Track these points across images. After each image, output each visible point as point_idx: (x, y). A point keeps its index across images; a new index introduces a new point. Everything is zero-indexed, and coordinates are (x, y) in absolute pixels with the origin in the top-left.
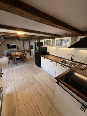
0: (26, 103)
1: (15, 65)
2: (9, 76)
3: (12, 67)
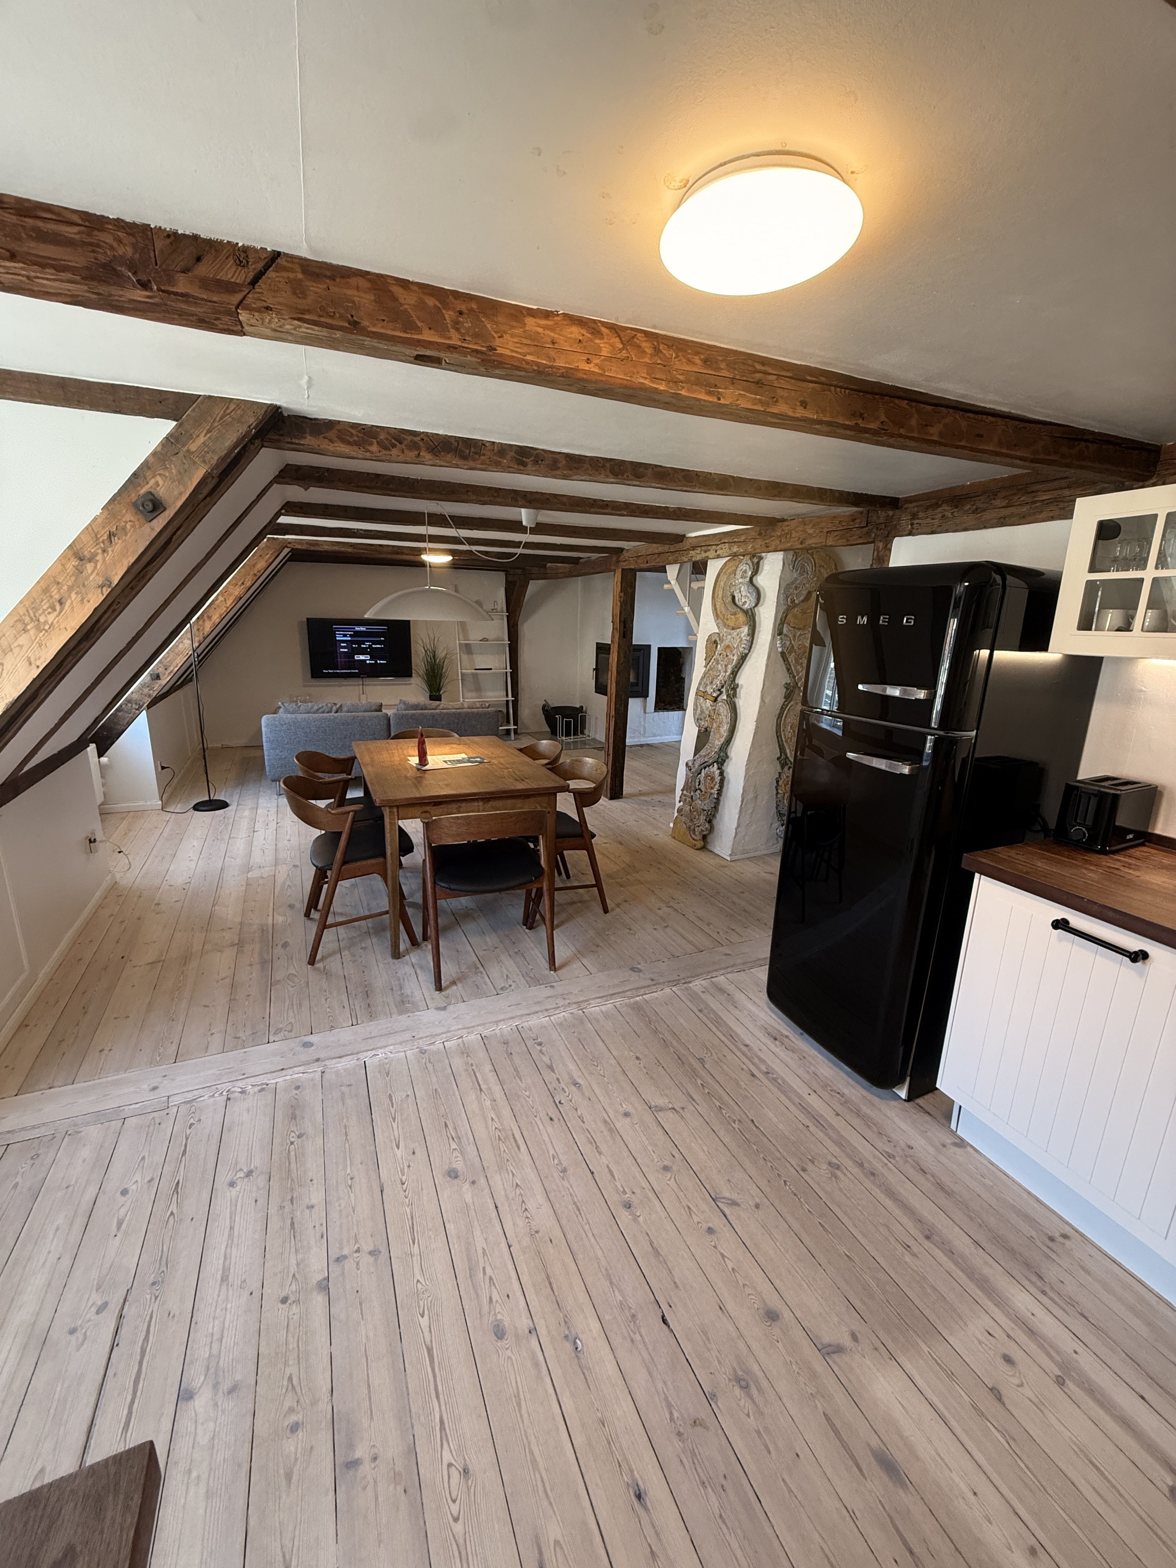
3: (367, 1002)
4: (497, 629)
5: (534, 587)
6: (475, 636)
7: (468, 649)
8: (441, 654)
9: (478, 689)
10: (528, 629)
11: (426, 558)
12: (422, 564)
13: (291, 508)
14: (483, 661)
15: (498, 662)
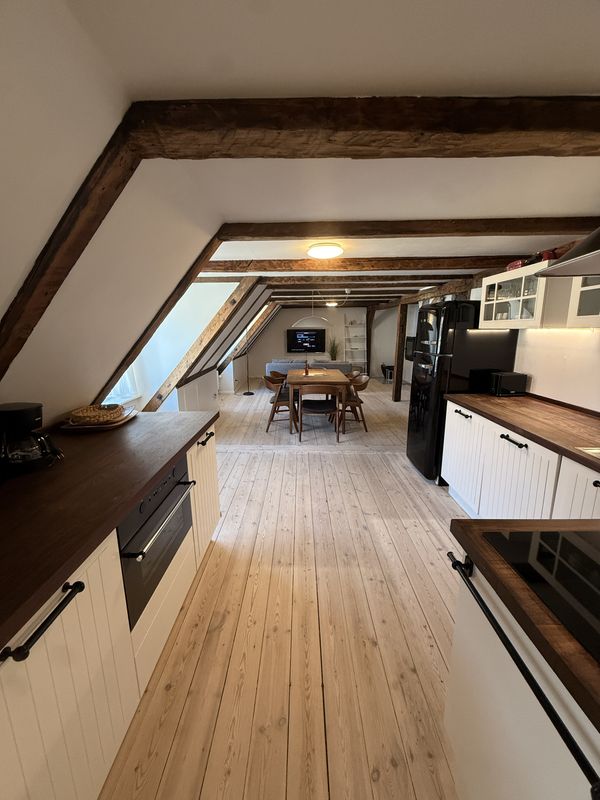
0: (275, 630)
1: (295, 438)
2: (253, 479)
3: (279, 441)
4: (362, 332)
5: (377, 314)
6: (352, 335)
7: (349, 340)
8: (337, 342)
9: (353, 358)
10: (376, 332)
11: (328, 304)
12: (326, 307)
13: (273, 294)
14: (355, 345)
15: (363, 346)
